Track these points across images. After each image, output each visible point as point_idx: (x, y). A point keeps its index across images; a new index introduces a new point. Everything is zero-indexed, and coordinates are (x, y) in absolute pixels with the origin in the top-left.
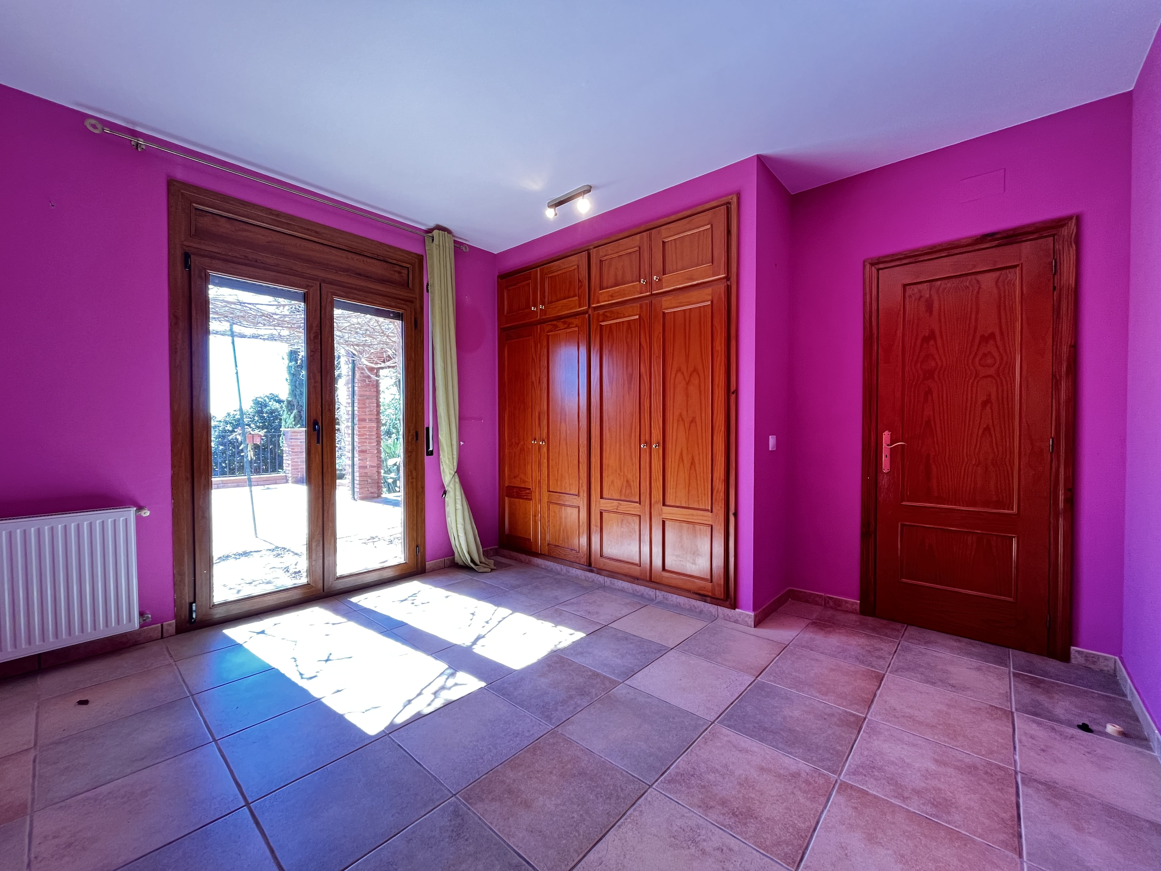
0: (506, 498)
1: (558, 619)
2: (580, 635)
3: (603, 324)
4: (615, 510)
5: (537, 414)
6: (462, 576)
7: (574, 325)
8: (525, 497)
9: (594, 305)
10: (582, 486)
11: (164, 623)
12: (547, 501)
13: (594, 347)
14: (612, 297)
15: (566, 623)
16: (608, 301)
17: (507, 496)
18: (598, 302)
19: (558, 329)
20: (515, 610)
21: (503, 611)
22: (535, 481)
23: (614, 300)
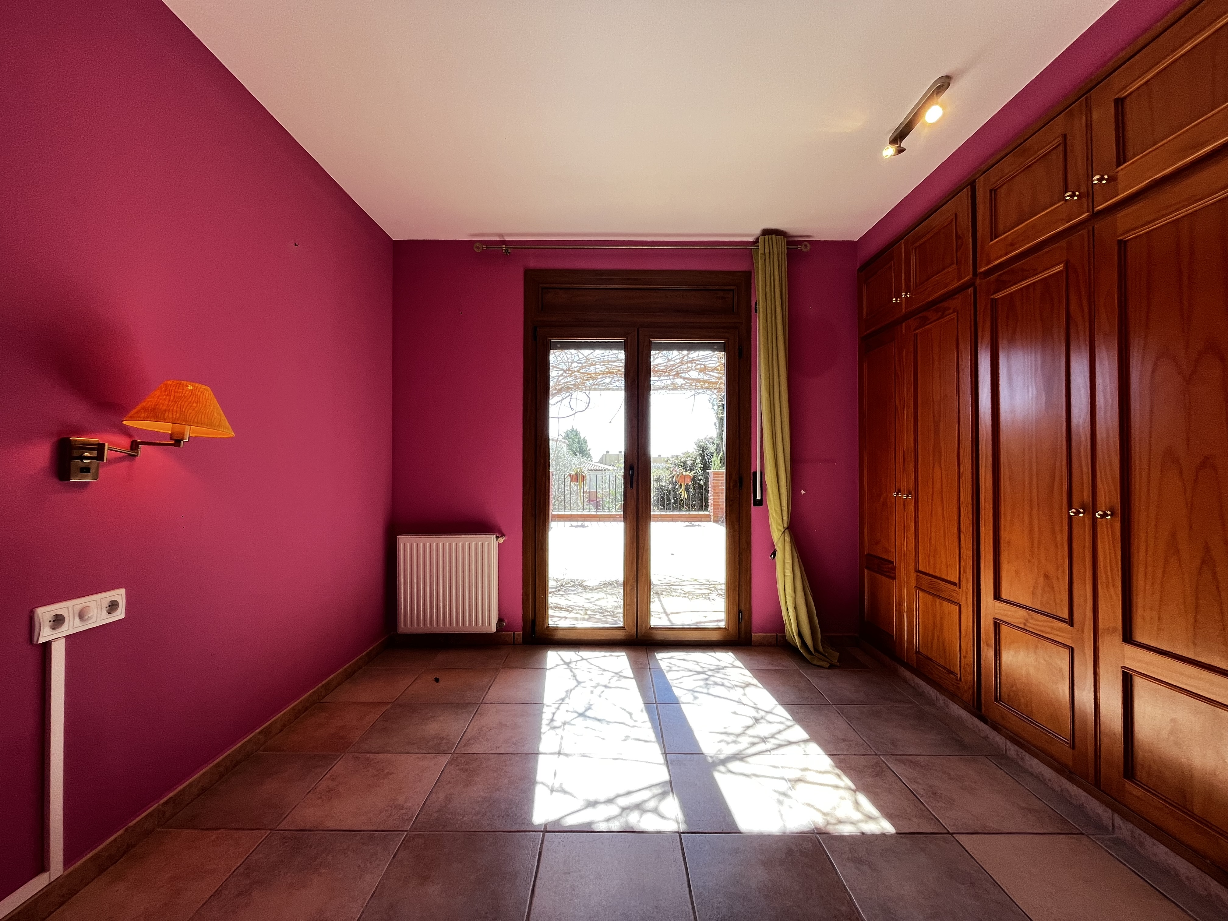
0: (866, 572)
1: (870, 780)
2: (887, 827)
3: (998, 296)
4: (1021, 626)
5: (901, 454)
6: (790, 664)
7: (951, 311)
8: (887, 574)
9: (982, 270)
10: (965, 572)
11: (516, 632)
12: (915, 585)
13: (982, 338)
14: (1013, 245)
15: (876, 794)
16: (1006, 254)
17: (867, 568)
18: (989, 263)
19: (929, 322)
20: (814, 737)
21: (799, 733)
22: (899, 553)
23: (1015, 250)
